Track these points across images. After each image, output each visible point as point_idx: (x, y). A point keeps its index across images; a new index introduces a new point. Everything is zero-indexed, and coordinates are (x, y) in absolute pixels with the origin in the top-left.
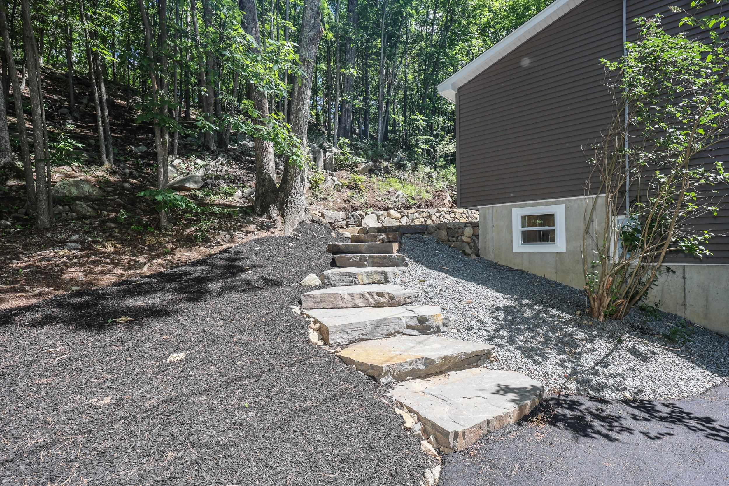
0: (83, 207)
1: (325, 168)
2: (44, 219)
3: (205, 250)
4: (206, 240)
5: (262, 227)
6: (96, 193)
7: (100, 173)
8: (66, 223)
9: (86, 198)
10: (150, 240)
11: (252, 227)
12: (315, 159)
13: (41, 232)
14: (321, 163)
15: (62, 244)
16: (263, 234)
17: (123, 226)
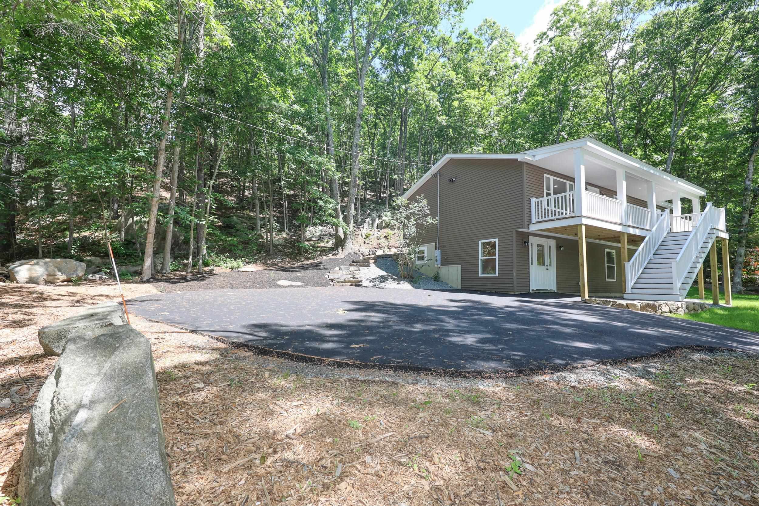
0: (280, 248)
1: (377, 228)
2: (271, 252)
3: (312, 261)
4: (314, 258)
5: (334, 255)
6: (283, 243)
7: (284, 235)
8: (276, 253)
9: (280, 245)
10: (298, 258)
11: (330, 255)
12: (372, 224)
13: (271, 255)
14: (375, 225)
15: (276, 258)
16: (334, 257)
17: (291, 254)
